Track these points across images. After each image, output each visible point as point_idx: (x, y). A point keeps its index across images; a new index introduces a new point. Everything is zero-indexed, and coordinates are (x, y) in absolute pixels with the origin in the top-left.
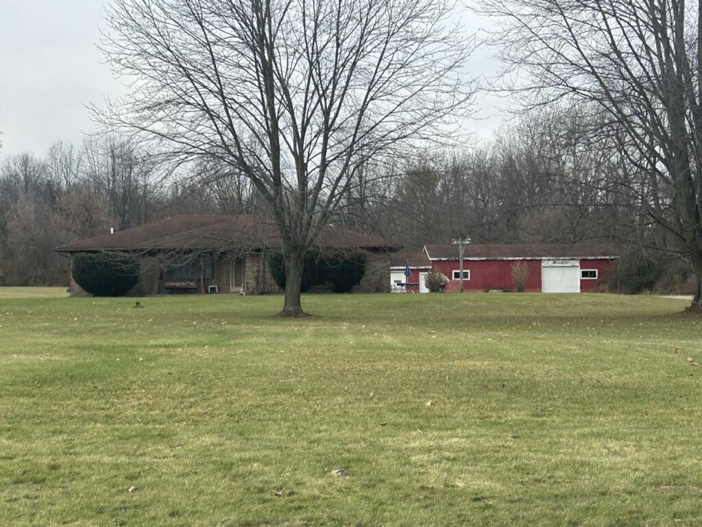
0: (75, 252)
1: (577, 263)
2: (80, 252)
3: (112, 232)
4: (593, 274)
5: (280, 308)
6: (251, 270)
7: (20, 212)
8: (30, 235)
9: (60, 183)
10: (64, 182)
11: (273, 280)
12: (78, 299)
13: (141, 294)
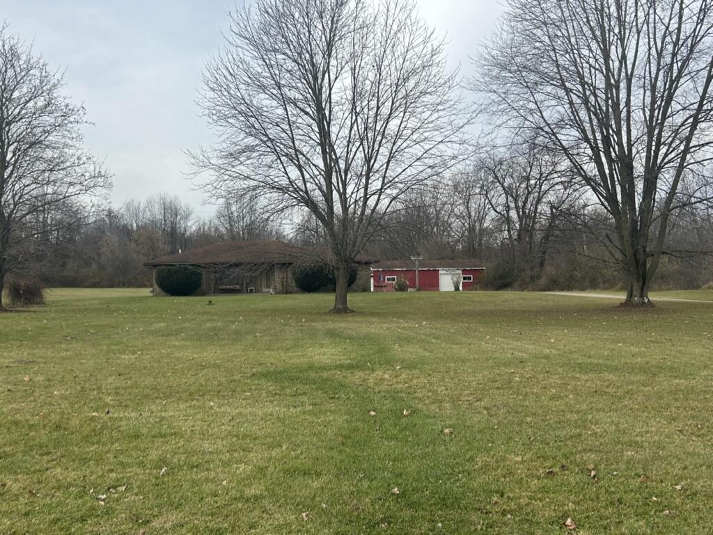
0: (157, 265)
1: (461, 272)
2: (161, 265)
3: (180, 252)
4: (470, 278)
5: (332, 306)
6: (278, 276)
7: (108, 242)
8: (115, 256)
9: (132, 225)
10: (135, 225)
11: (294, 284)
12: (162, 298)
13: (203, 294)
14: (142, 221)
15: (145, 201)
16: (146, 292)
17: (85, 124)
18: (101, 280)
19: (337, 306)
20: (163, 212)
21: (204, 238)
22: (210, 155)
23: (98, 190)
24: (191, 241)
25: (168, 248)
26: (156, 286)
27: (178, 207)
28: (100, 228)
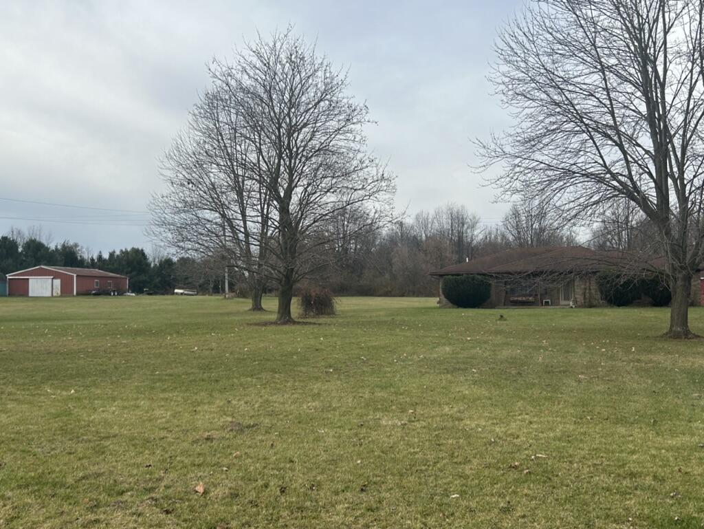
0: (444, 275)
2: (448, 275)
3: (467, 261)
6: (579, 288)
7: (400, 252)
8: (405, 266)
9: (421, 236)
10: (424, 235)
11: (598, 296)
12: (448, 310)
13: (492, 306)
14: (430, 232)
15: (433, 213)
16: (433, 302)
17: (367, 123)
18: (392, 289)
19: (674, 329)
20: (450, 222)
21: (491, 247)
22: (503, 142)
23: (381, 196)
24: (478, 249)
25: (455, 257)
26: (443, 297)
27: (465, 217)
28: (393, 240)
